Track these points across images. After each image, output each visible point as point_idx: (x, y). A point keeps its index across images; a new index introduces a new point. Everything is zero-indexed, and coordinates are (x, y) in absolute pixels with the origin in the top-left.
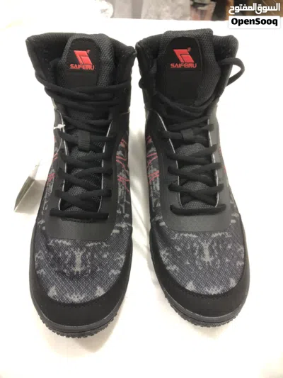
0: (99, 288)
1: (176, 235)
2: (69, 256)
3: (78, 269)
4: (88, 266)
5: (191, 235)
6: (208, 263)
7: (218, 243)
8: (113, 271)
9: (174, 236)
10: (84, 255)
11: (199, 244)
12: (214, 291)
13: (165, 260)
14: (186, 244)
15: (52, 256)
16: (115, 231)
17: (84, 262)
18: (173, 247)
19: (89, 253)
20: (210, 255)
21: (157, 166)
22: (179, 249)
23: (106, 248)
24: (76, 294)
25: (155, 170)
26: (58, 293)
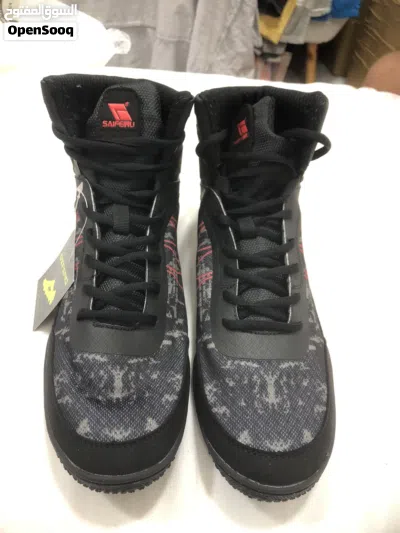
0: (150, 420)
1: (229, 362)
2: (106, 377)
3: (117, 395)
4: (132, 391)
5: (249, 364)
6: (273, 405)
7: (289, 377)
8: (167, 396)
9: (226, 364)
10: (126, 375)
11: (261, 377)
12: (279, 446)
13: (211, 398)
14: (242, 376)
15: (80, 378)
16: (166, 342)
18: (224, 381)
19: (133, 373)
20: (277, 393)
21: (211, 264)
22: (231, 384)
23: (155, 366)
24: (118, 429)
25: (208, 269)
26: (92, 428)
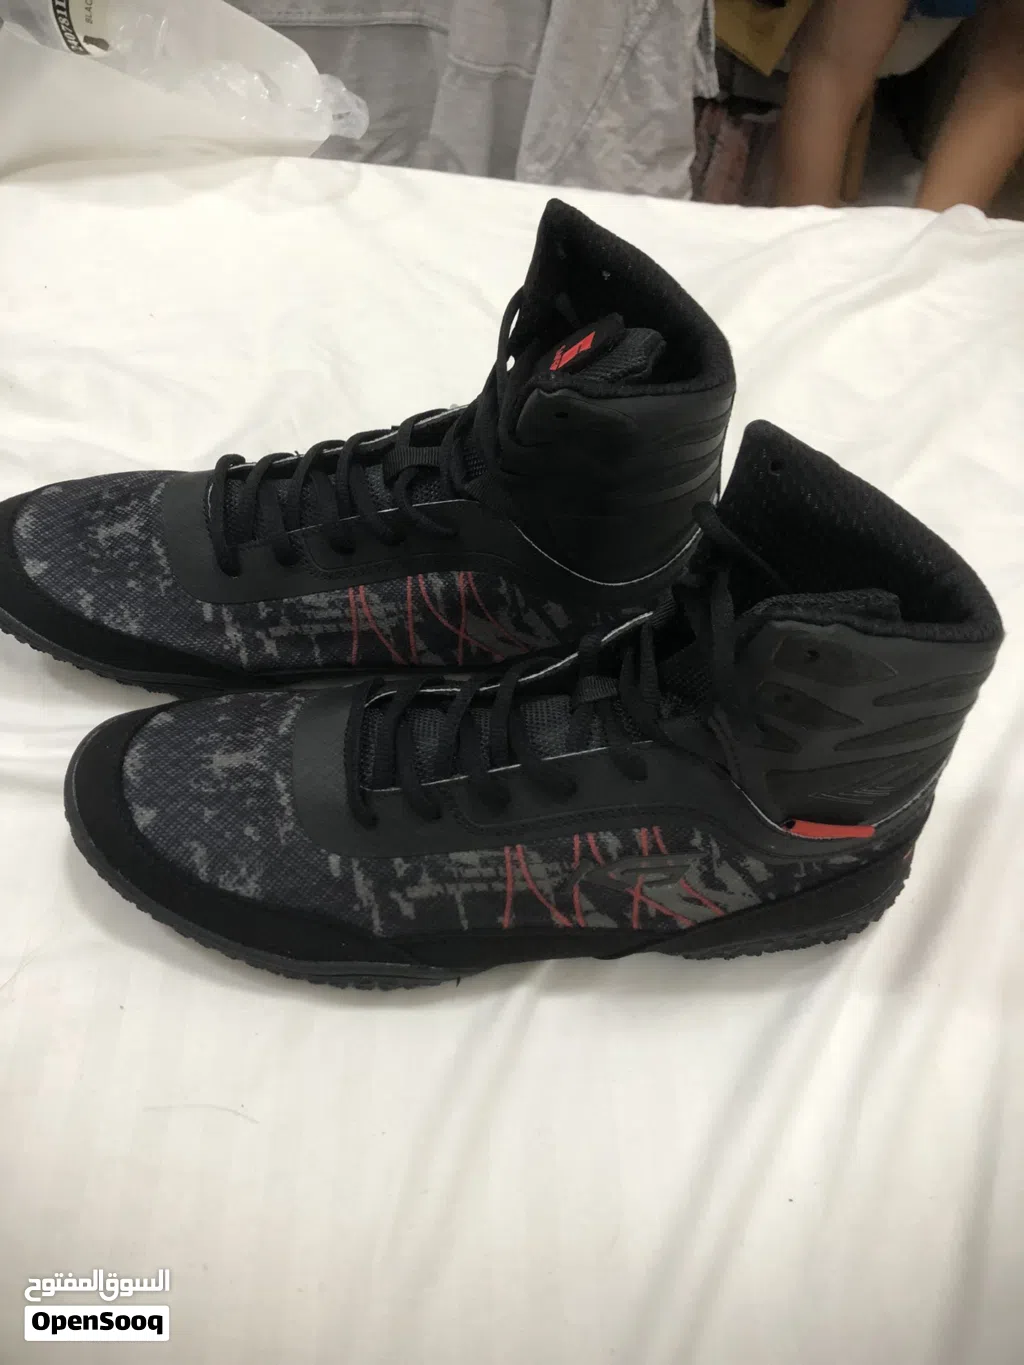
2: (128, 510)
6: (209, 761)
11: (261, 739)
17: (115, 542)
19: (137, 550)
